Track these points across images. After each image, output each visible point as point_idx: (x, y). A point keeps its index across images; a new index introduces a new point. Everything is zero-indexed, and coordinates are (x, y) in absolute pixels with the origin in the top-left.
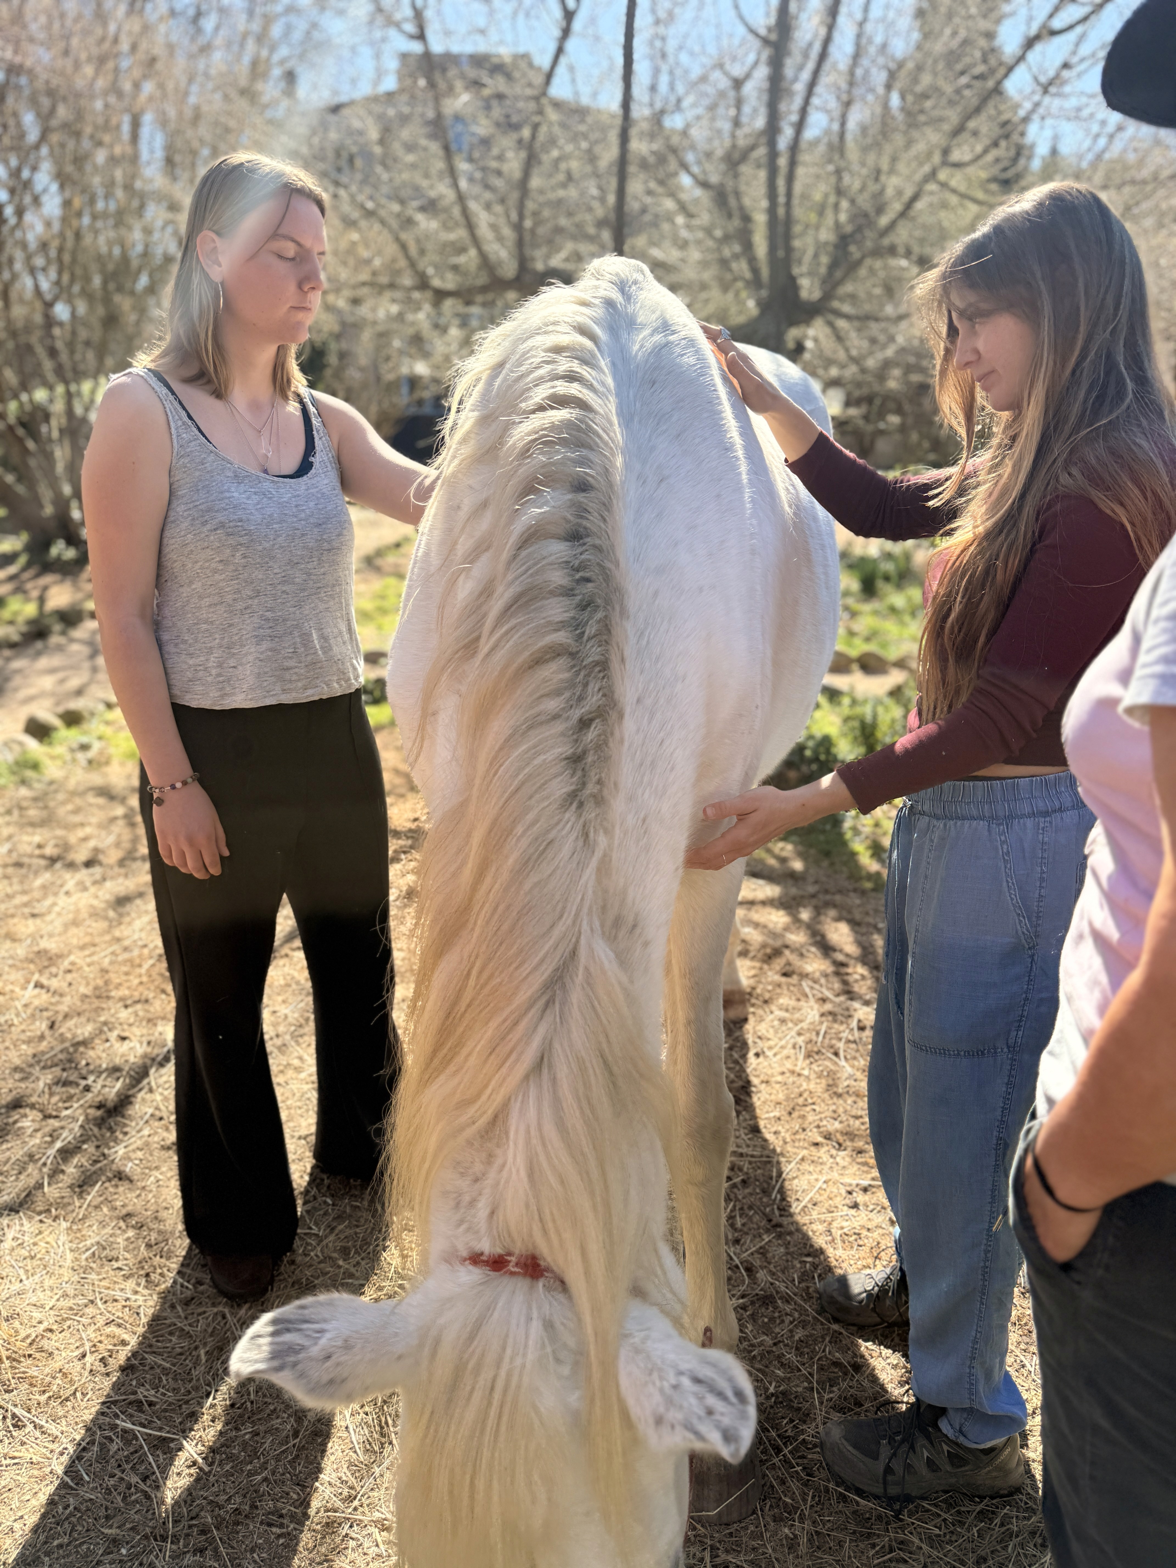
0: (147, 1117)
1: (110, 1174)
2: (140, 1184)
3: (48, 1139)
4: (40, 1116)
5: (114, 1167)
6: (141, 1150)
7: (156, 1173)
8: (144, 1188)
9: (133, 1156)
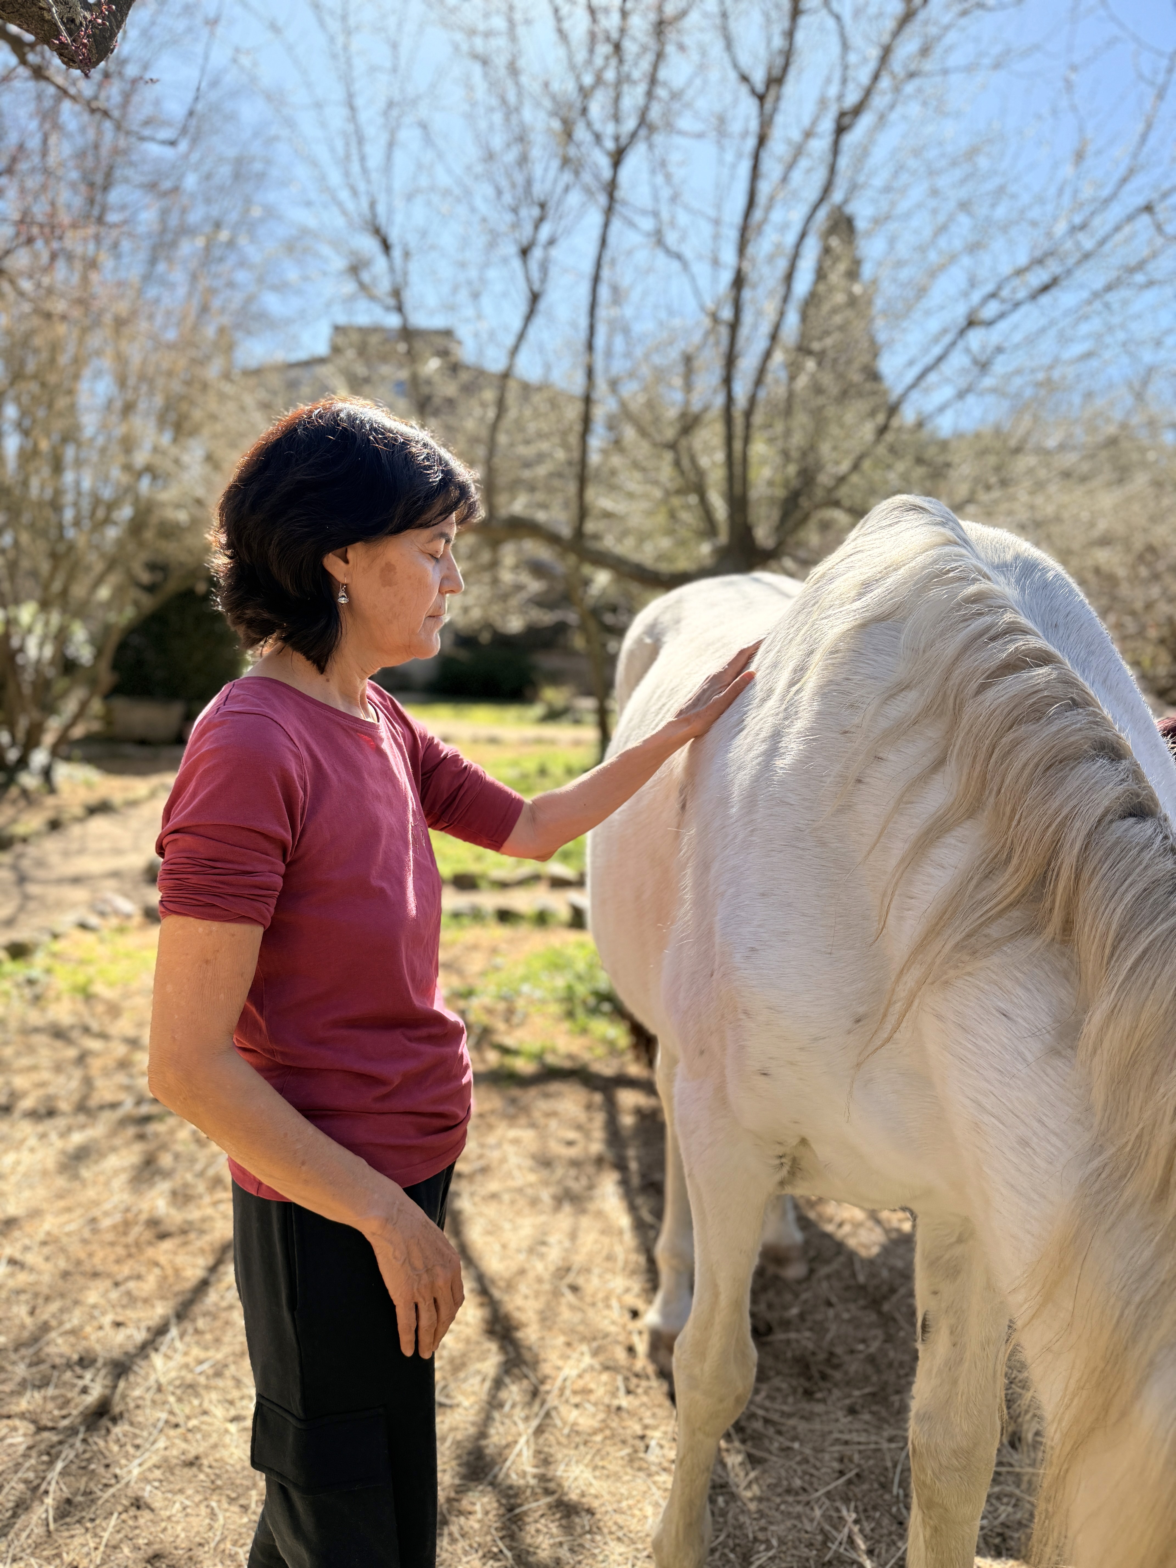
0: (161, 1424)
1: (125, 1502)
2: (165, 1514)
3: (45, 1458)
4: (32, 1428)
5: (130, 1492)
6: (158, 1467)
7: (180, 1498)
8: (169, 1518)
9: (151, 1476)
